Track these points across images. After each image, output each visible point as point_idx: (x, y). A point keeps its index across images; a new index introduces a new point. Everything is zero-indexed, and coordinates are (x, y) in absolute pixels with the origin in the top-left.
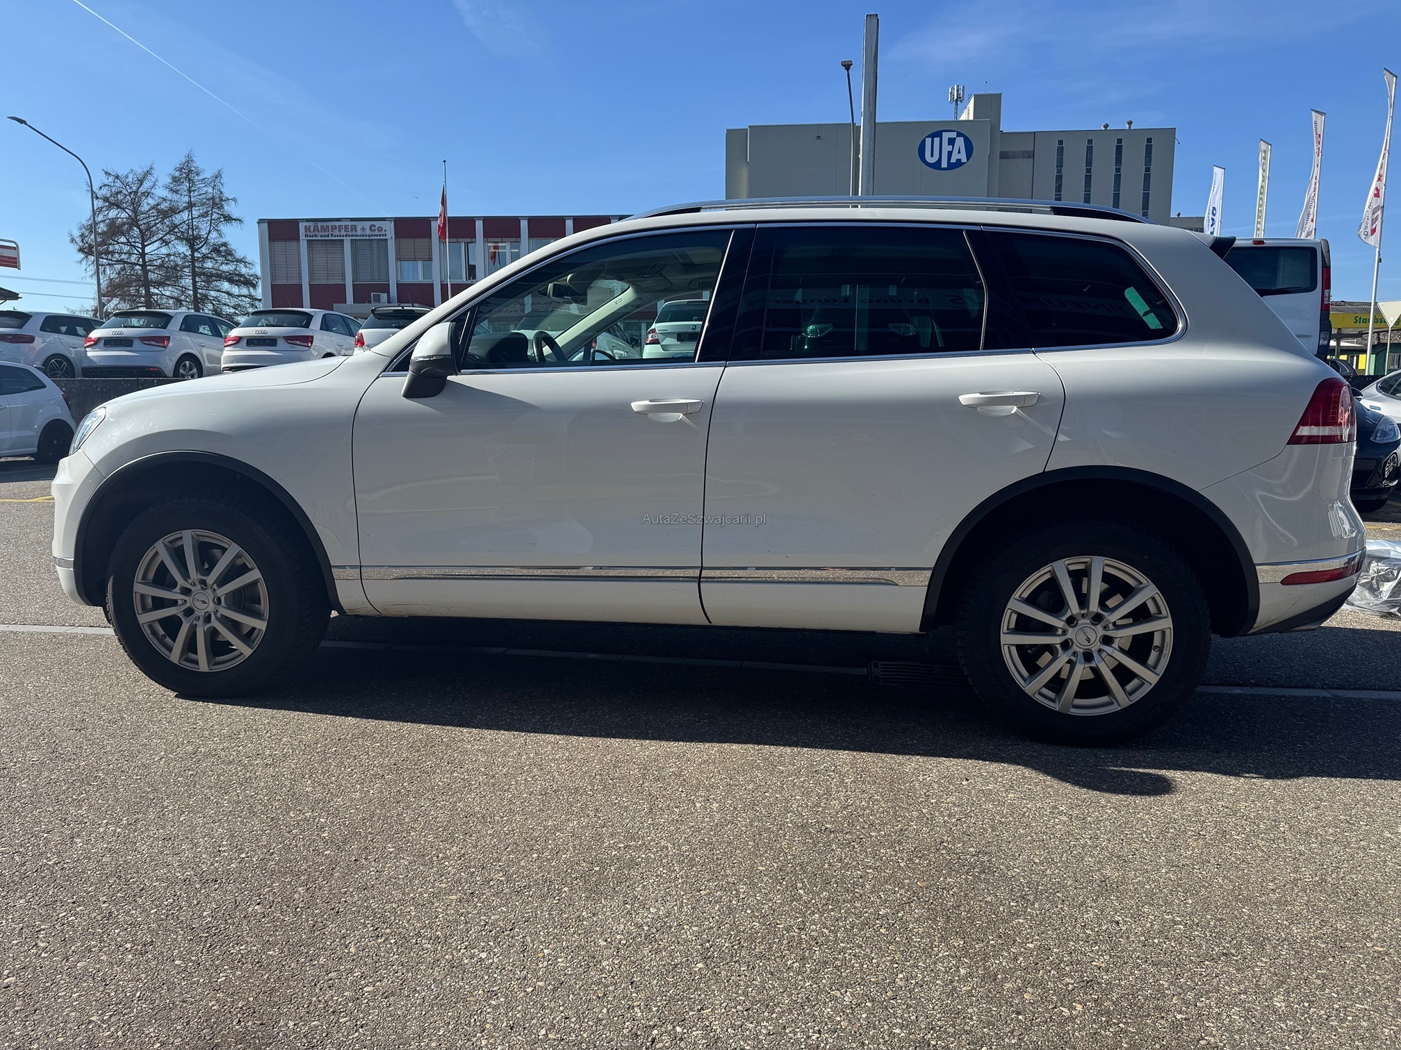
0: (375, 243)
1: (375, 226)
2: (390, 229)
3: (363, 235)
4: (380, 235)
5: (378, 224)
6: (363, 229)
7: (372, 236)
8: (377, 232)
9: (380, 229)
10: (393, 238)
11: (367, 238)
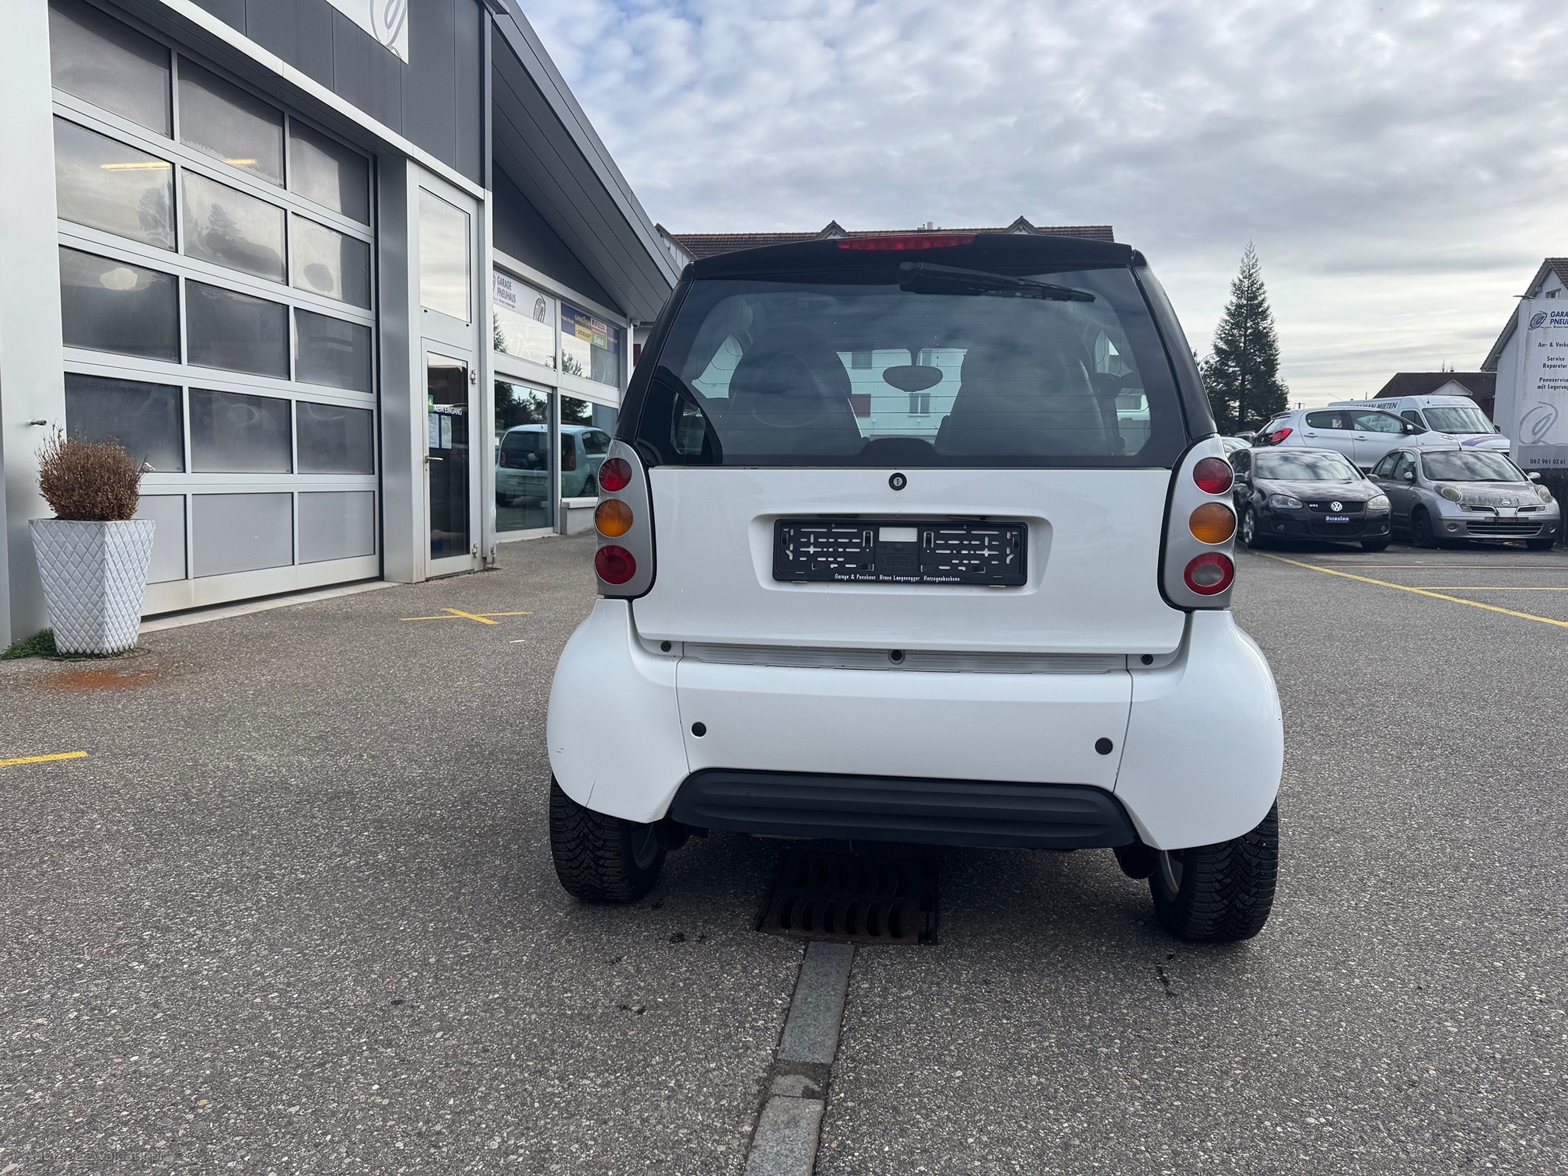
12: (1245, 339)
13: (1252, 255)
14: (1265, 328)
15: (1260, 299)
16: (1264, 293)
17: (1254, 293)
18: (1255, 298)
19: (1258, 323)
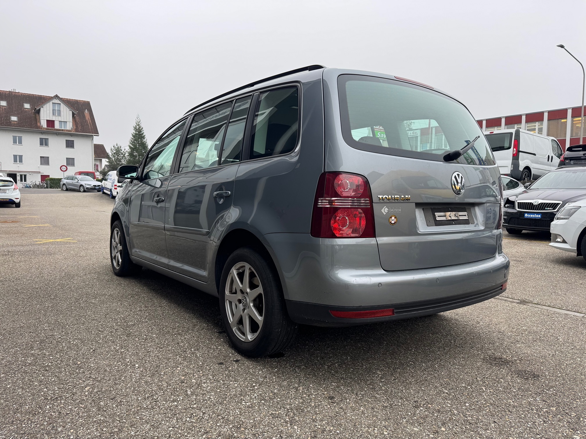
0: (414, 138)
1: (414, 132)
2: (419, 133)
3: (411, 136)
4: (416, 135)
5: (415, 131)
6: (411, 133)
7: (413, 135)
8: (415, 134)
9: (416, 133)
10: (420, 136)
11: (412, 136)
12: (138, 144)
13: (139, 118)
14: (144, 142)
15: (142, 132)
16: (143, 131)
17: (140, 130)
18: (141, 132)
19: (142, 140)
